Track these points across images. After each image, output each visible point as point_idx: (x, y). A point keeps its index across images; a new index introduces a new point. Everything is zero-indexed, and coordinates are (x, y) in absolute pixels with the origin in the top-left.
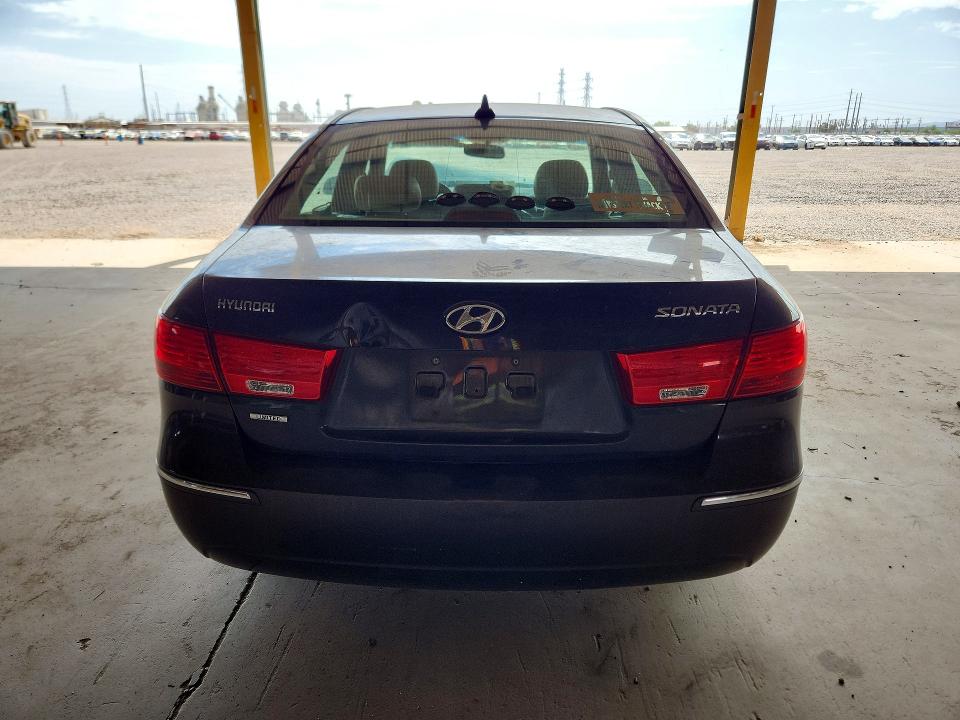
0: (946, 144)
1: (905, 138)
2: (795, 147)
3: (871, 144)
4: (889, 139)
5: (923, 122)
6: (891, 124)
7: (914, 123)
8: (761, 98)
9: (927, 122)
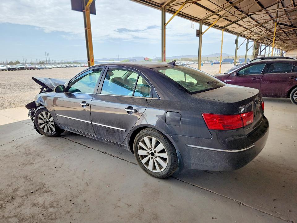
0: (78, 67)
1: (68, 65)
2: (43, 69)
3: (60, 67)
4: (64, 66)
5: (68, 61)
6: (60, 62)
7: (66, 61)
8: (93, 57)
9: (69, 61)
